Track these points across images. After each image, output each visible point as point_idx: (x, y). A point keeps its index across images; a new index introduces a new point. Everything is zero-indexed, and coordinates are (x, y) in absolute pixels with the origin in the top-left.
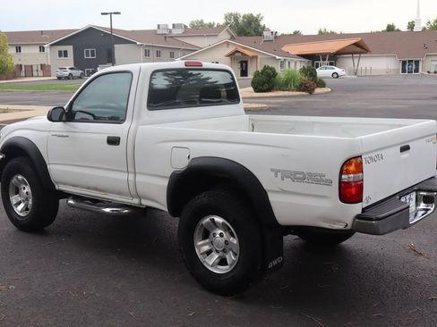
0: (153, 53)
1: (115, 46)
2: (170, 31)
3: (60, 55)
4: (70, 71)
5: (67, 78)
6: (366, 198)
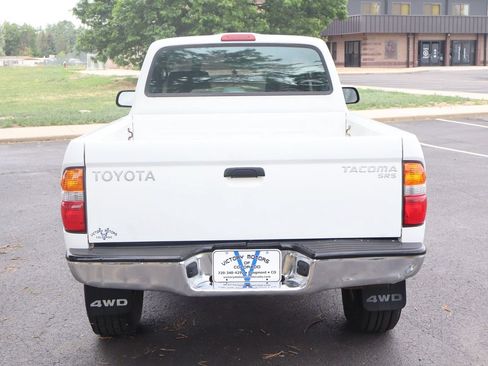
6: (100, 230)
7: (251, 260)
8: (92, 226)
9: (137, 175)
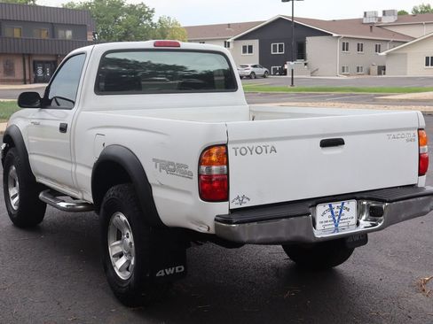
0: (353, 46)
1: (308, 38)
2: (380, 19)
3: (244, 51)
4: (252, 69)
5: (249, 77)
6: (238, 198)
7: (339, 210)
8: (232, 195)
9: (264, 148)
